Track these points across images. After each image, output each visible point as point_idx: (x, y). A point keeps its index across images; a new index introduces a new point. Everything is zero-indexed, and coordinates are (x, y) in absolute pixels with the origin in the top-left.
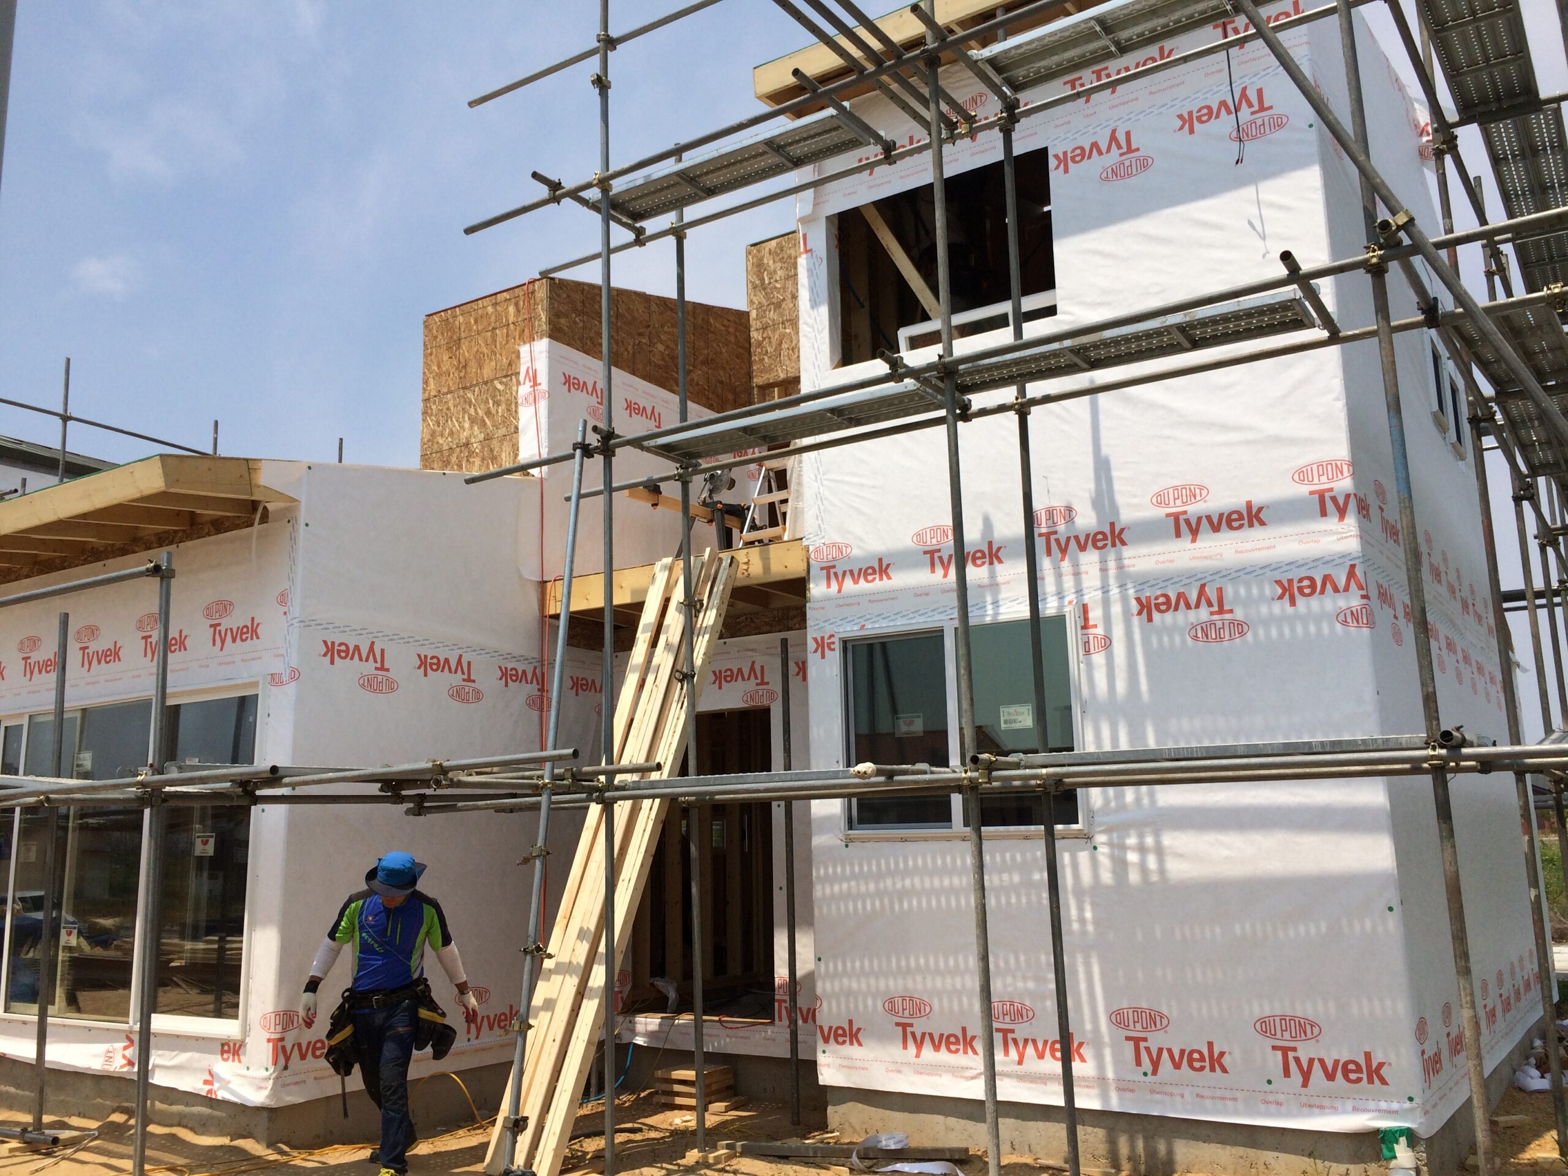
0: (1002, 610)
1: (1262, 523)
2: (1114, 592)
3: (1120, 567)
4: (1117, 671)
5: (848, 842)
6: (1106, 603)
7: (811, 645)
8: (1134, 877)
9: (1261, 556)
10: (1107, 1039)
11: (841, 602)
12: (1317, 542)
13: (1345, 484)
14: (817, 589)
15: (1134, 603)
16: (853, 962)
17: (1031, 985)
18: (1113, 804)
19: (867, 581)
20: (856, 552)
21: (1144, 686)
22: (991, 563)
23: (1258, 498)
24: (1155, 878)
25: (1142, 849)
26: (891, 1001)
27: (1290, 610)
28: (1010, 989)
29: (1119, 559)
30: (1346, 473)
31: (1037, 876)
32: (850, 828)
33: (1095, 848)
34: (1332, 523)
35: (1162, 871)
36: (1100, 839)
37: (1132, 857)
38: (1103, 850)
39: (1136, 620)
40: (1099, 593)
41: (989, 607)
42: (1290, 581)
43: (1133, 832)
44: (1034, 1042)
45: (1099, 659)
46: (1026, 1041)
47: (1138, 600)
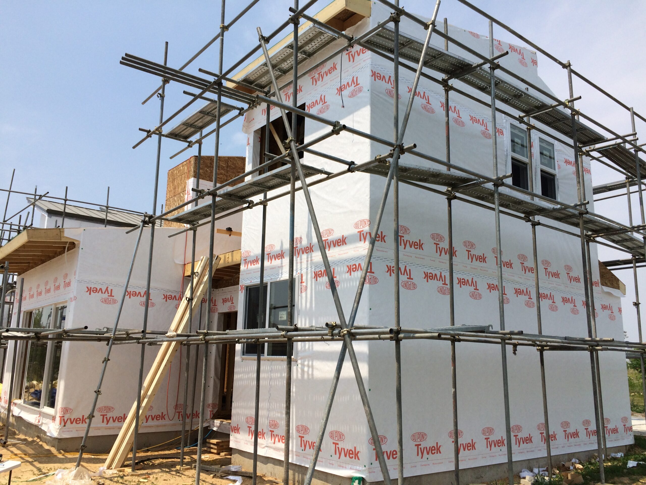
0: (283, 276)
1: (346, 244)
2: (309, 269)
3: (311, 260)
4: (308, 299)
5: (243, 359)
6: (307, 273)
7: (240, 288)
8: (306, 376)
9: (344, 256)
10: (295, 437)
11: (248, 272)
12: (358, 251)
13: (366, 229)
14: (242, 268)
15: (313, 273)
16: (240, 403)
17: (279, 415)
18: (303, 349)
19: (254, 265)
20: (252, 254)
21: (314, 306)
22: (282, 258)
23: (346, 234)
24: (310, 377)
25: (308, 366)
26: (247, 418)
27: (350, 276)
28: (274, 416)
29: (311, 257)
30: (367, 225)
31: (283, 375)
32: (243, 355)
33: (298, 365)
34: (361, 244)
35: (312, 374)
36: (299, 362)
37: (306, 369)
38: (300, 366)
39: (314, 280)
40: (306, 269)
41: (280, 275)
42: (351, 266)
43: (307, 360)
44: (278, 435)
45: (304, 294)
46: (276, 435)
47: (314, 272)
